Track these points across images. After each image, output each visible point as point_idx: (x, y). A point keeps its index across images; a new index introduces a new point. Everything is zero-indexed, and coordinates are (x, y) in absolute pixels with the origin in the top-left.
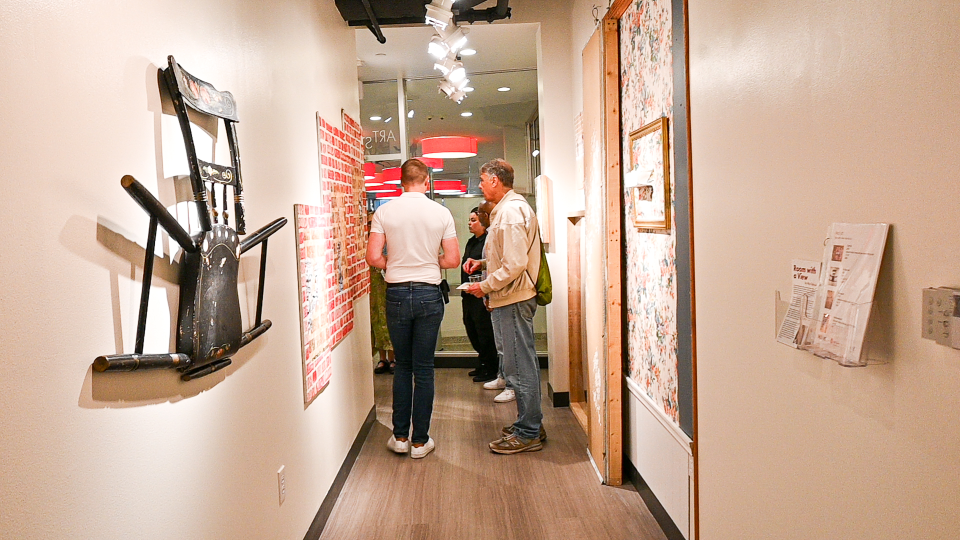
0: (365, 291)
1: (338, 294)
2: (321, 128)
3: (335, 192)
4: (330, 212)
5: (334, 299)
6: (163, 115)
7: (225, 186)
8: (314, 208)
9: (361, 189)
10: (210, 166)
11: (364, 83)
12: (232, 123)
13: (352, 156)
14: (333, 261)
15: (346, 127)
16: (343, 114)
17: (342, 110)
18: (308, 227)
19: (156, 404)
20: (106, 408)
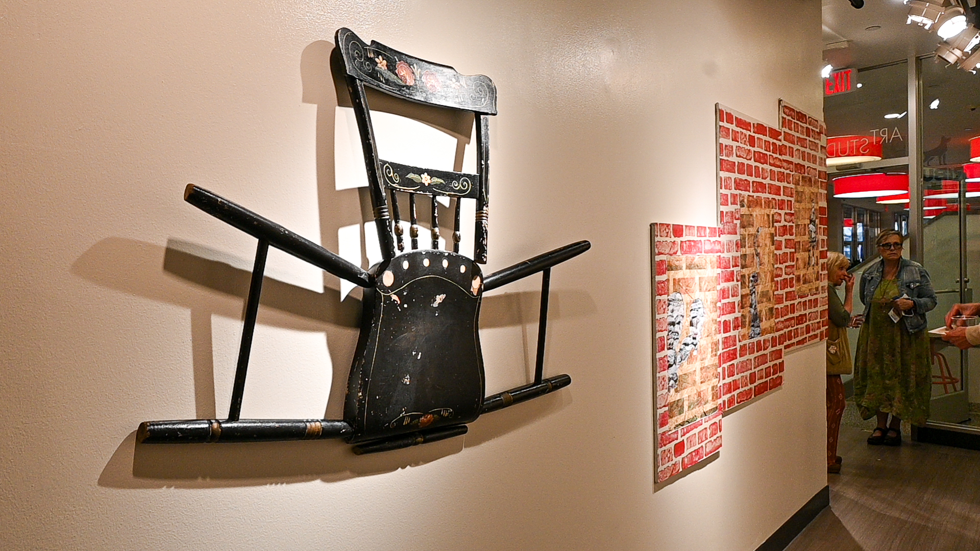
0: (817, 337)
1: (747, 342)
2: (725, 124)
3: (749, 207)
4: (736, 234)
5: (738, 347)
6: (338, 108)
7: (459, 199)
8: (696, 228)
9: (817, 203)
10: (426, 174)
11: (859, 70)
12: (482, 117)
13: (795, 160)
14: (739, 298)
15: (784, 123)
16: (781, 106)
17: (780, 101)
18: (679, 253)
19: (288, 483)
20: (164, 488)
